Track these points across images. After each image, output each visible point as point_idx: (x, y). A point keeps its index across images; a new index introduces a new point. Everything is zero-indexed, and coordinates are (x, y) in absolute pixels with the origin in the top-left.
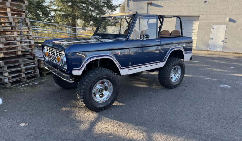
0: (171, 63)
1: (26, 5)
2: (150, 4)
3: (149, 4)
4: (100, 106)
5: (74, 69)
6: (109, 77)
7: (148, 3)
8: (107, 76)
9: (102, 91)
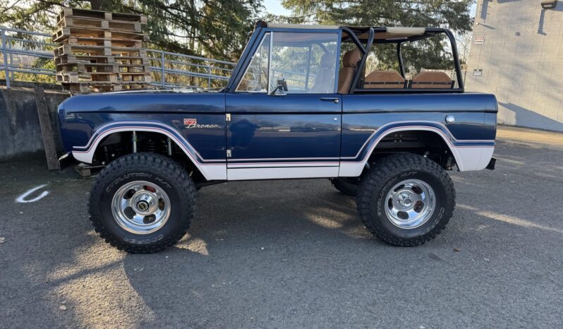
0: (385, 169)
1: (142, 25)
2: (550, 6)
3: (545, 6)
4: (133, 241)
5: (74, 147)
6: (155, 176)
7: (543, 4)
8: (149, 174)
9: (142, 206)
